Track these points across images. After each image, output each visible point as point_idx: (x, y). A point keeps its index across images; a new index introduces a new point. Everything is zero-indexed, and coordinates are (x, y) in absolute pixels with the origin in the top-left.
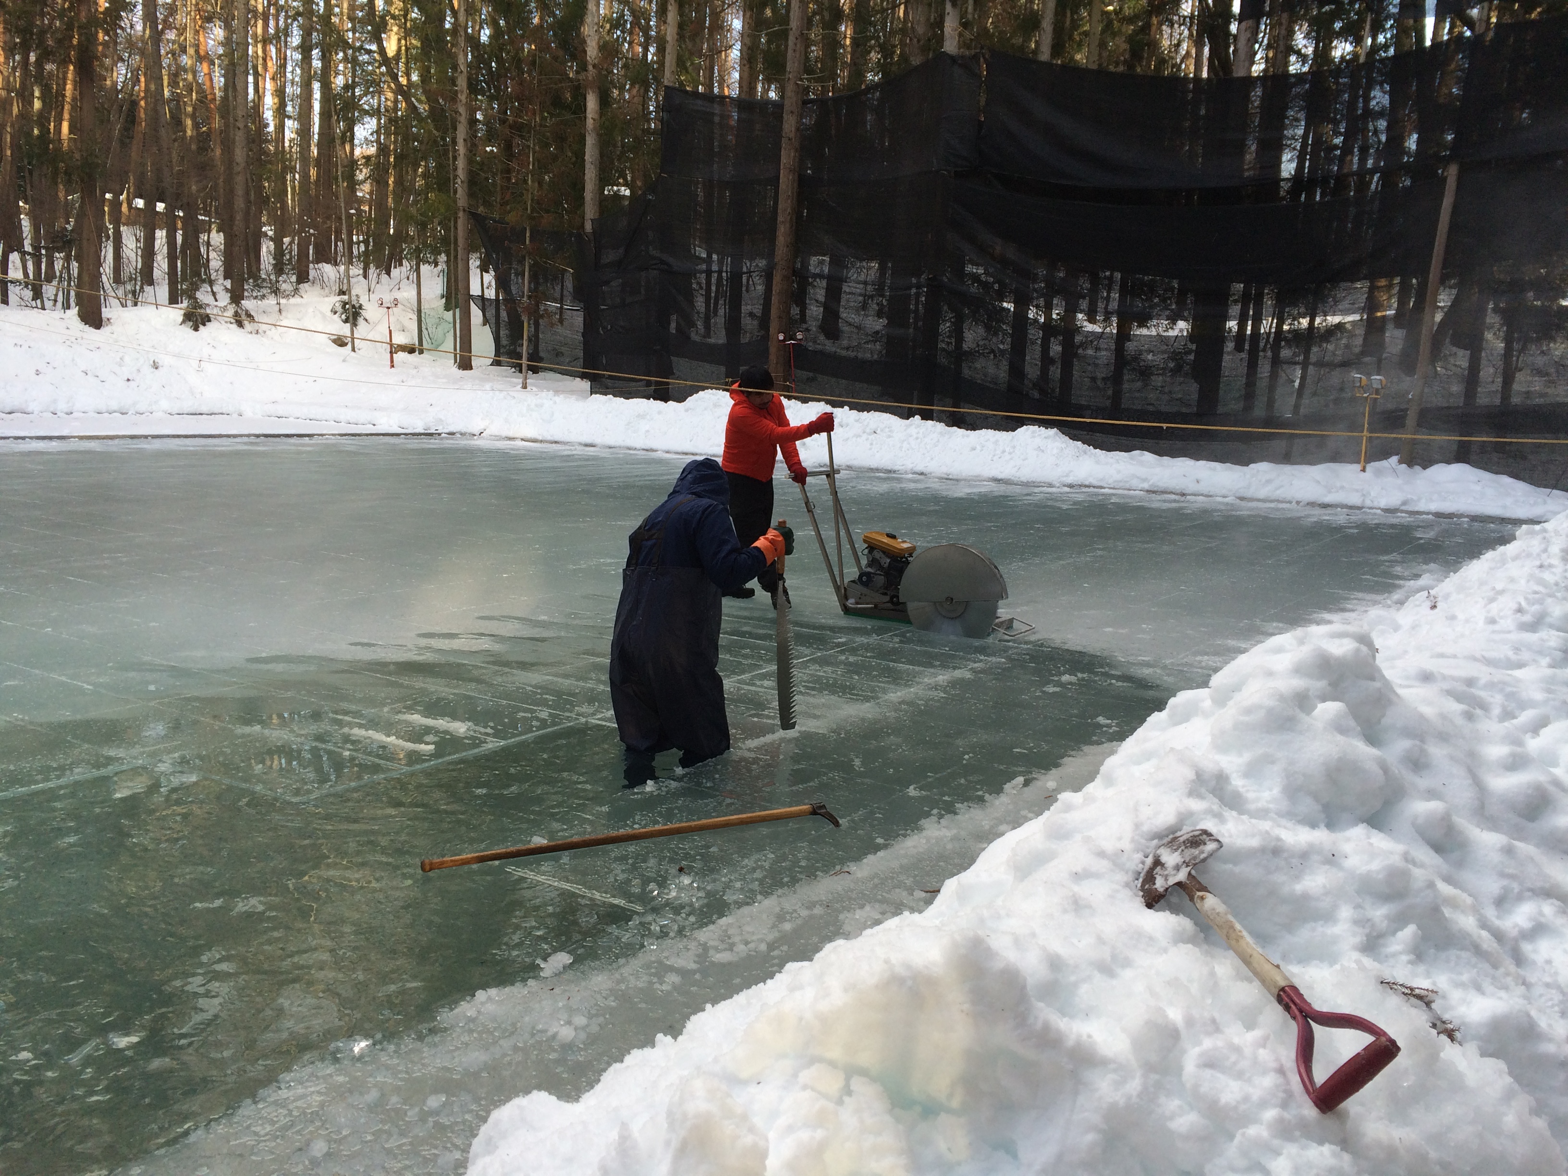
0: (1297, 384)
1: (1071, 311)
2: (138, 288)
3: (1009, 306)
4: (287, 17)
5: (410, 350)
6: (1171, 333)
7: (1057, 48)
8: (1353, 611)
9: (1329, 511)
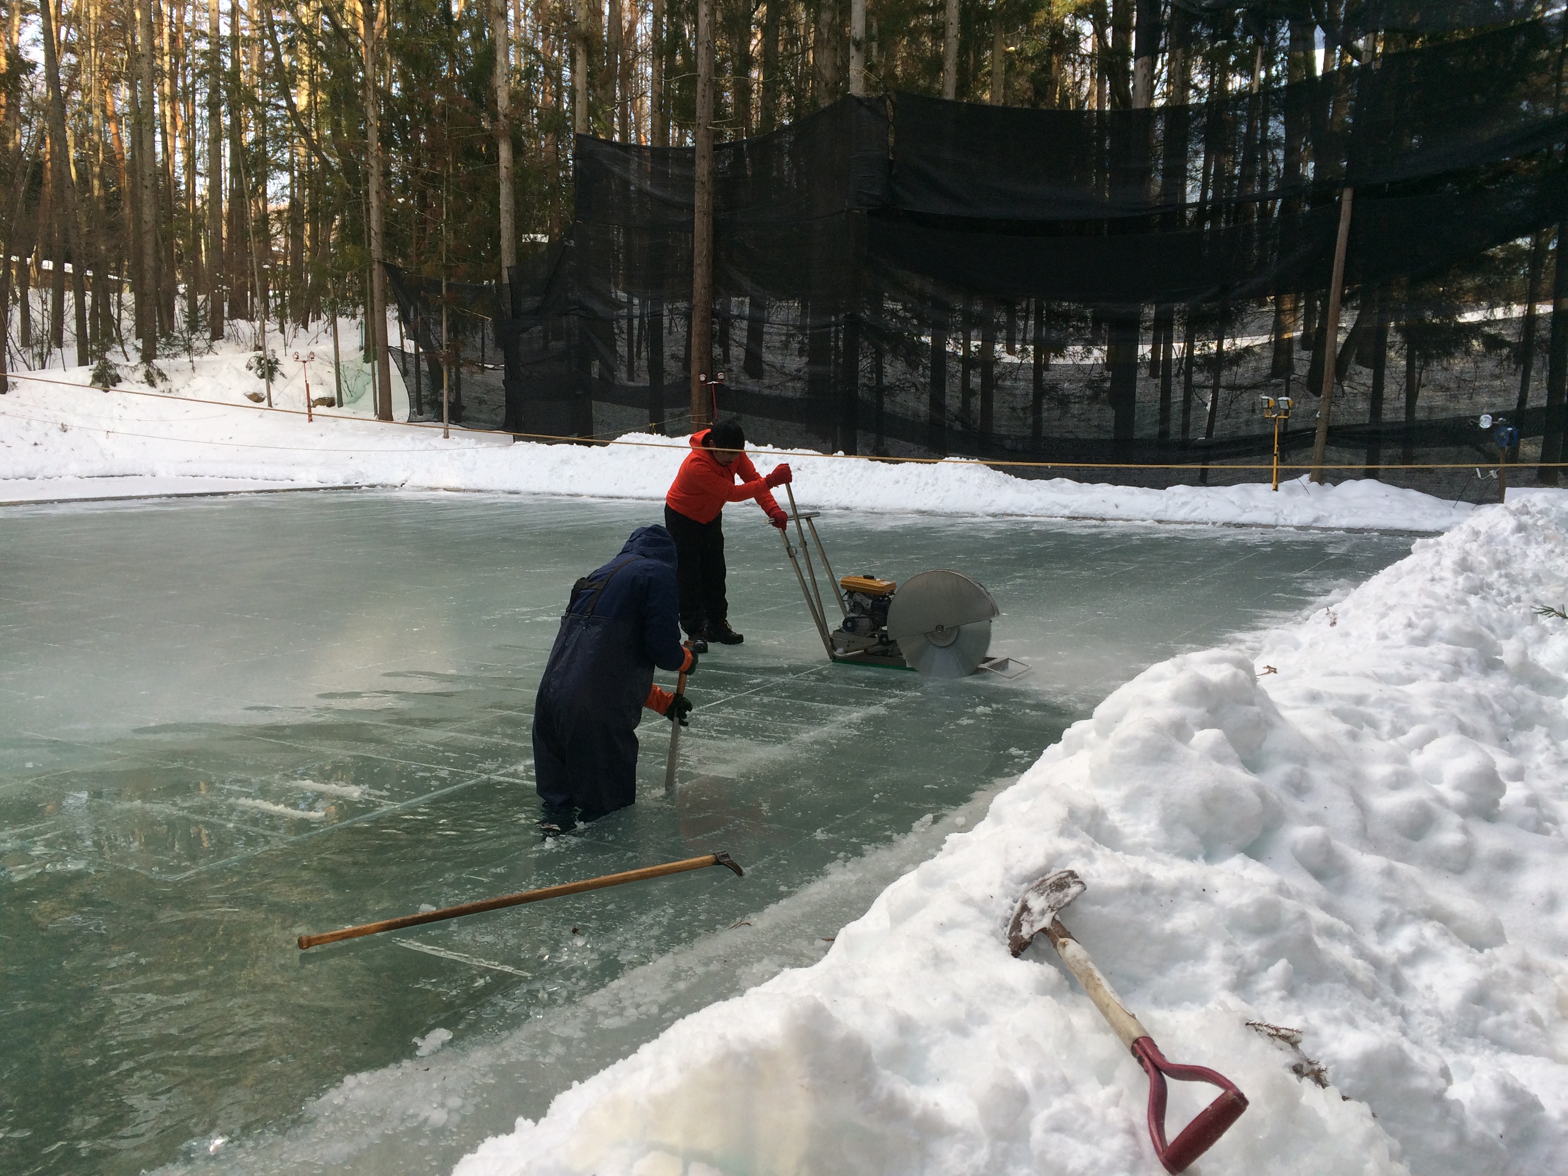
0: (1208, 408)
1: (989, 342)
2: (45, 350)
3: (927, 339)
4: (194, 75)
5: (329, 402)
6: (1087, 362)
7: (962, 87)
8: (1265, 629)
9: (1244, 530)
